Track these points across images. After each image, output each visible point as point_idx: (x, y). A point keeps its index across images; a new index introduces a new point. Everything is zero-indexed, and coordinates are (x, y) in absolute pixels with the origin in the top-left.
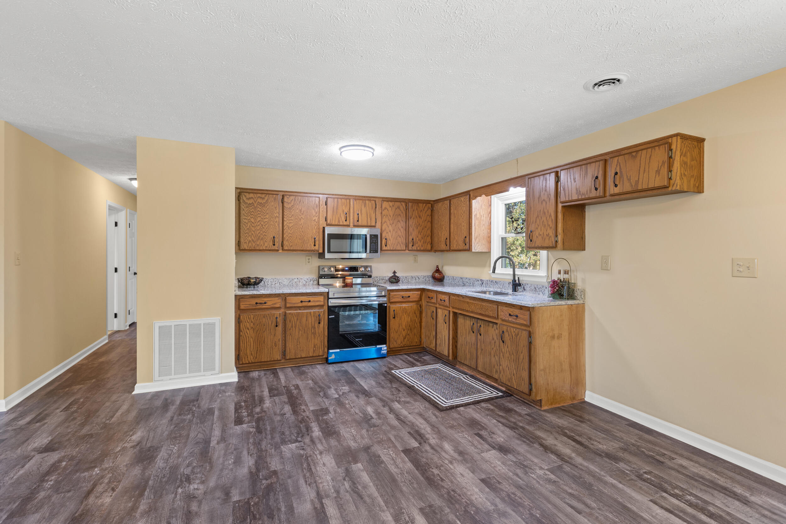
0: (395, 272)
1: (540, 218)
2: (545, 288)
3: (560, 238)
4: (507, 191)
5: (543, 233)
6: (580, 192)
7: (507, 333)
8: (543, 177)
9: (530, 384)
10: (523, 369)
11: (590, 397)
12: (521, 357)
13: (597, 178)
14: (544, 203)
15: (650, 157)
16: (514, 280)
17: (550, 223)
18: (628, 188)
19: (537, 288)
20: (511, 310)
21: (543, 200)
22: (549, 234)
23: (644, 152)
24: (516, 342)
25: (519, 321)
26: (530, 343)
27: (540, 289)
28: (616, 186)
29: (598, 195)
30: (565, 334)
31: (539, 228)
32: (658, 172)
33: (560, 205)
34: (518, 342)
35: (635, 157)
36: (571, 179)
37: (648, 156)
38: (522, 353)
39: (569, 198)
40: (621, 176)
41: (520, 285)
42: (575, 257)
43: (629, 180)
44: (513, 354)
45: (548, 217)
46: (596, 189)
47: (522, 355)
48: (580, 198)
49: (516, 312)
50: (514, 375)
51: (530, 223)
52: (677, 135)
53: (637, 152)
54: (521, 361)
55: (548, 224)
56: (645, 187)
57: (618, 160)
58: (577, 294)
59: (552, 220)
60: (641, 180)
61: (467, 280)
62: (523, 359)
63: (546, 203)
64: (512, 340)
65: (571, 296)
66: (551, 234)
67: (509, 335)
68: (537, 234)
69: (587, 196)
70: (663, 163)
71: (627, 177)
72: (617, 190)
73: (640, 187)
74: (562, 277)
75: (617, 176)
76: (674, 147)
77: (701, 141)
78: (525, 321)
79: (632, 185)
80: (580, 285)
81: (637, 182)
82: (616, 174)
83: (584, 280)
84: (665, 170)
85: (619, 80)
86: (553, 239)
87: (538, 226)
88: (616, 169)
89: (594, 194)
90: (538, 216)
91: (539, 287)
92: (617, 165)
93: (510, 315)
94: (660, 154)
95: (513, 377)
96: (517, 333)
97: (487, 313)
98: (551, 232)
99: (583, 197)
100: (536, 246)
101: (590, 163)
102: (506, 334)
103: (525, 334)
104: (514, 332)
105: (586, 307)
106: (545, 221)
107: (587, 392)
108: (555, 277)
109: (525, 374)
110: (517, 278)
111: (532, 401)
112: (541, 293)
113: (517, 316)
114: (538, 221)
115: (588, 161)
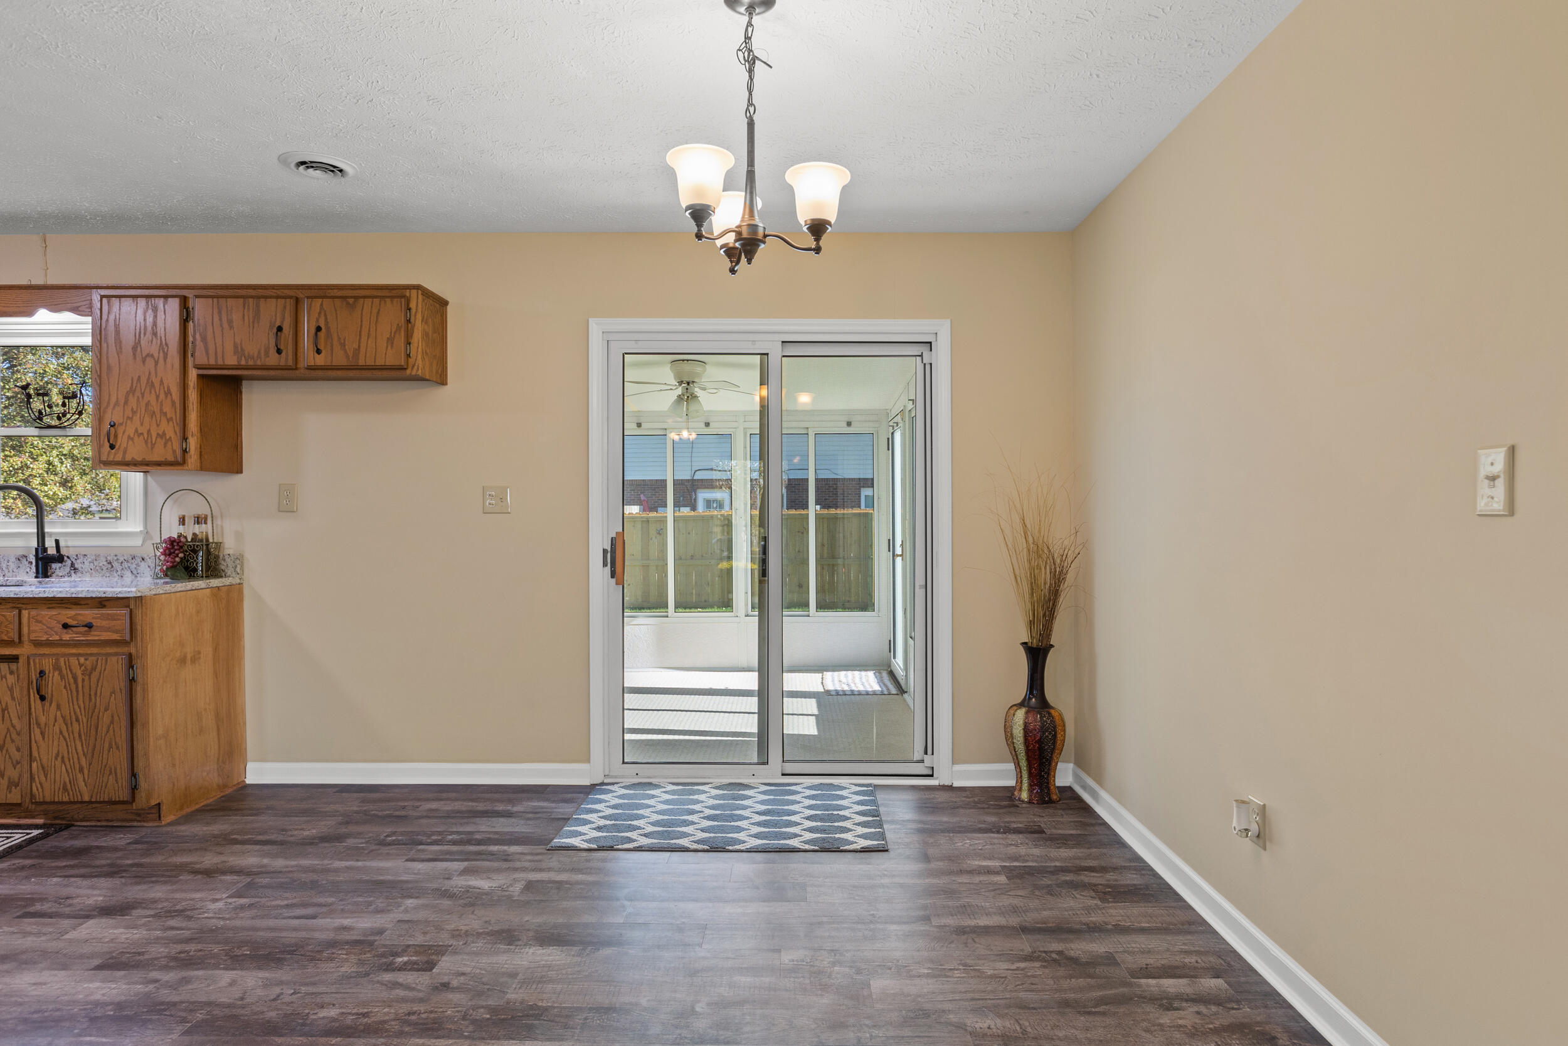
1: (138, 394)
2: (139, 560)
3: (193, 443)
4: (30, 314)
5: (149, 431)
6: (242, 350)
7: (56, 673)
8: (147, 303)
9: (134, 775)
10: (110, 747)
11: (257, 773)
12: (106, 719)
13: (280, 329)
14: (150, 363)
15: (378, 313)
16: (41, 548)
17: (167, 408)
18: (340, 359)
19: (115, 564)
20: (68, 615)
21: (148, 355)
22: (164, 434)
23: (368, 302)
24: (87, 690)
25: (94, 636)
26: (132, 681)
27: (126, 565)
28: (319, 351)
29: (283, 363)
30: (207, 651)
31: (136, 418)
32: (391, 341)
33: (193, 374)
34: (93, 686)
35: (352, 307)
36: (220, 320)
37: (375, 311)
38: (106, 709)
39: (216, 361)
40: (329, 335)
41: (60, 558)
42: (220, 487)
43: (343, 345)
44: (77, 720)
45: (162, 396)
46: (279, 351)
47: (109, 713)
48: (243, 362)
49: (88, 615)
50: (81, 770)
51: (109, 403)
52: (418, 287)
53: (356, 298)
54: (105, 729)
55: (161, 410)
56: (370, 362)
57: (322, 305)
58: (226, 565)
59: (173, 403)
60: (363, 349)
62: (112, 722)
63: (156, 363)
64: (73, 687)
65: (213, 569)
66: (170, 433)
67: (62, 677)
68: (130, 431)
69: (259, 363)
70: (399, 328)
71: (339, 339)
72: (320, 360)
73: (361, 362)
74: (190, 530)
75: (322, 334)
76: (413, 305)
77: (443, 304)
78: (116, 632)
79: (347, 356)
80: (230, 546)
81: (357, 351)
82: (319, 329)
83: (239, 535)
84: (400, 340)
85: (341, 171)
86: (176, 445)
87: (134, 412)
88: (318, 320)
89: (273, 359)
90: (132, 391)
91: (122, 559)
92: (320, 313)
93: (66, 626)
94: (391, 314)
95: (79, 776)
96: (89, 668)
98: (171, 431)
99: (251, 363)
100: (128, 458)
101: (266, 297)
102: (54, 678)
103: (115, 665)
104: (81, 665)
105: (246, 592)
106: (153, 402)
107: (250, 766)
108: (173, 530)
109: (119, 760)
110: (50, 543)
111: (134, 817)
112: (128, 574)
113: (89, 626)
114: (133, 402)
115: (261, 292)
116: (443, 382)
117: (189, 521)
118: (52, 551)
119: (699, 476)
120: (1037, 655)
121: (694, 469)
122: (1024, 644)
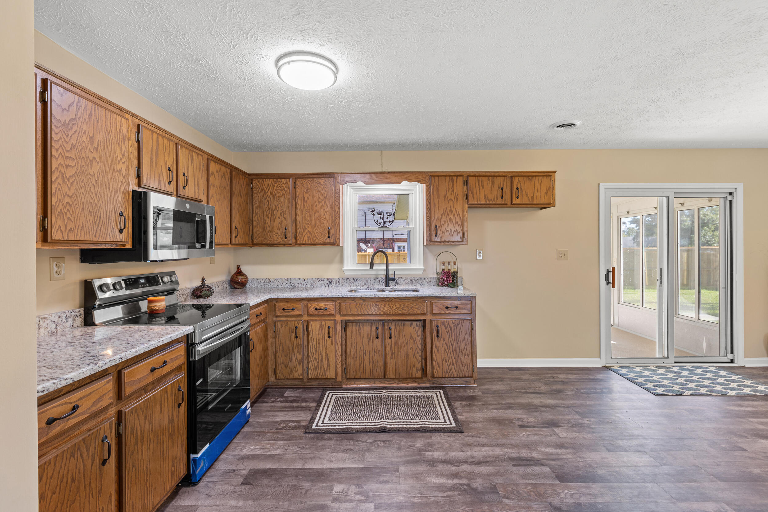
0: (203, 280)
1: (446, 214)
3: (466, 234)
4: (400, 183)
5: (451, 229)
6: (488, 197)
7: (443, 326)
8: (450, 178)
9: (473, 366)
10: (465, 355)
12: (463, 344)
13: (502, 189)
14: (451, 203)
15: (541, 182)
16: (387, 276)
17: (458, 220)
18: (526, 200)
19: (414, 281)
20: (448, 303)
21: (450, 199)
22: (457, 230)
23: (537, 178)
24: (456, 332)
25: (458, 311)
28: (518, 198)
29: (503, 202)
31: (446, 225)
32: (546, 193)
33: (466, 206)
34: (458, 331)
35: (531, 180)
36: (479, 185)
37: (540, 181)
38: (463, 340)
39: (477, 201)
40: (522, 191)
41: (393, 279)
43: (527, 195)
44: (452, 345)
45: (456, 215)
46: (501, 197)
47: (464, 342)
48: (488, 202)
49: (456, 303)
50: (453, 365)
51: (434, 218)
52: (555, 172)
53: (533, 176)
54: (463, 348)
55: (456, 221)
56: (538, 202)
57: (519, 179)
58: (459, 281)
59: (460, 218)
60: (535, 197)
61: (299, 281)
62: (466, 345)
63: (453, 202)
64: (450, 331)
67: (446, 328)
68: (443, 230)
69: (494, 202)
70: (549, 188)
71: (526, 192)
72: (518, 201)
73: (535, 202)
74: (446, 268)
75: (519, 190)
76: (552, 178)
79: (529, 199)
81: (533, 198)
82: (518, 188)
83: (465, 270)
84: (550, 193)
87: (445, 222)
88: (517, 185)
89: (500, 201)
90: (444, 214)
92: (518, 183)
93: (447, 308)
94: (546, 182)
95: (453, 367)
96: (457, 324)
98: (460, 229)
99: (491, 202)
100: (443, 240)
101: (497, 176)
102: (442, 328)
103: (467, 322)
104: (453, 323)
106: (452, 217)
108: (440, 268)
110: (391, 273)
111: (465, 383)
113: (457, 307)
114: (444, 218)
115: (493, 174)
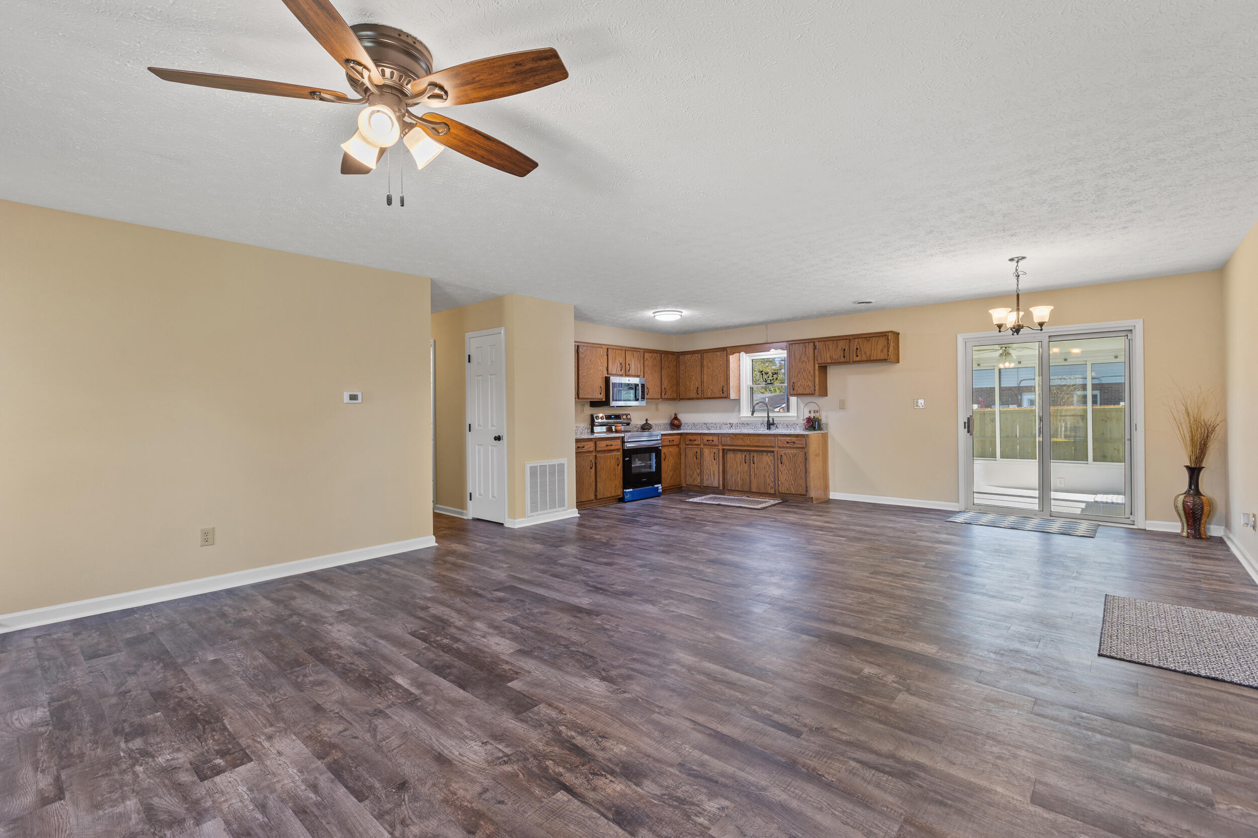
0: (647, 420)
1: (801, 373)
2: (798, 423)
3: (817, 387)
4: (769, 351)
5: (804, 384)
6: (831, 357)
8: (803, 345)
9: (807, 487)
10: (800, 478)
11: (832, 495)
13: (844, 350)
14: (804, 364)
16: (768, 421)
17: (810, 377)
18: (864, 358)
19: (789, 426)
20: (788, 439)
21: (804, 361)
23: (875, 339)
24: (793, 461)
25: (796, 446)
26: (806, 459)
27: (795, 425)
28: (857, 356)
29: (846, 361)
30: (821, 453)
31: (800, 381)
32: (882, 351)
33: (817, 366)
34: (795, 460)
35: (869, 340)
36: (826, 348)
37: (877, 341)
39: (825, 362)
40: (861, 350)
41: (773, 424)
42: (821, 401)
43: (866, 353)
44: (791, 470)
45: (808, 373)
46: (844, 357)
47: (799, 468)
48: (833, 362)
49: (794, 439)
50: (792, 485)
51: (793, 376)
52: (891, 332)
53: (870, 337)
54: (798, 473)
55: (808, 378)
56: (875, 358)
57: (858, 341)
58: (823, 426)
59: (811, 375)
60: (872, 354)
62: (800, 471)
63: (806, 363)
64: (790, 460)
65: (820, 428)
66: (810, 385)
67: (787, 457)
68: (799, 385)
69: (838, 361)
70: (885, 346)
71: (864, 351)
72: (858, 359)
73: (872, 359)
74: (812, 415)
75: (858, 350)
76: (890, 338)
77: (898, 334)
79: (867, 356)
80: (824, 421)
81: (870, 355)
82: (857, 349)
83: (827, 417)
84: (885, 351)
85: (872, 303)
86: (812, 388)
87: (800, 379)
88: (857, 345)
89: (842, 360)
90: (799, 372)
91: (791, 424)
92: (858, 343)
93: (788, 442)
94: (882, 342)
96: (794, 455)
97: (764, 445)
98: (810, 384)
99: (835, 361)
100: (798, 393)
101: (840, 340)
102: (784, 457)
103: (801, 454)
104: (792, 454)
105: (829, 435)
106: (805, 375)
107: (831, 492)
108: (807, 415)
109: (802, 482)
111: (807, 500)
112: (793, 429)
113: (794, 443)
114: (799, 375)
115: (837, 338)
116: (898, 362)
117: (812, 412)
118: (771, 422)
119: (1023, 384)
120: (1194, 472)
121: (1020, 379)
122: (1187, 467)
